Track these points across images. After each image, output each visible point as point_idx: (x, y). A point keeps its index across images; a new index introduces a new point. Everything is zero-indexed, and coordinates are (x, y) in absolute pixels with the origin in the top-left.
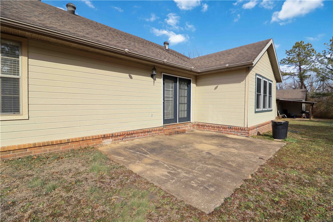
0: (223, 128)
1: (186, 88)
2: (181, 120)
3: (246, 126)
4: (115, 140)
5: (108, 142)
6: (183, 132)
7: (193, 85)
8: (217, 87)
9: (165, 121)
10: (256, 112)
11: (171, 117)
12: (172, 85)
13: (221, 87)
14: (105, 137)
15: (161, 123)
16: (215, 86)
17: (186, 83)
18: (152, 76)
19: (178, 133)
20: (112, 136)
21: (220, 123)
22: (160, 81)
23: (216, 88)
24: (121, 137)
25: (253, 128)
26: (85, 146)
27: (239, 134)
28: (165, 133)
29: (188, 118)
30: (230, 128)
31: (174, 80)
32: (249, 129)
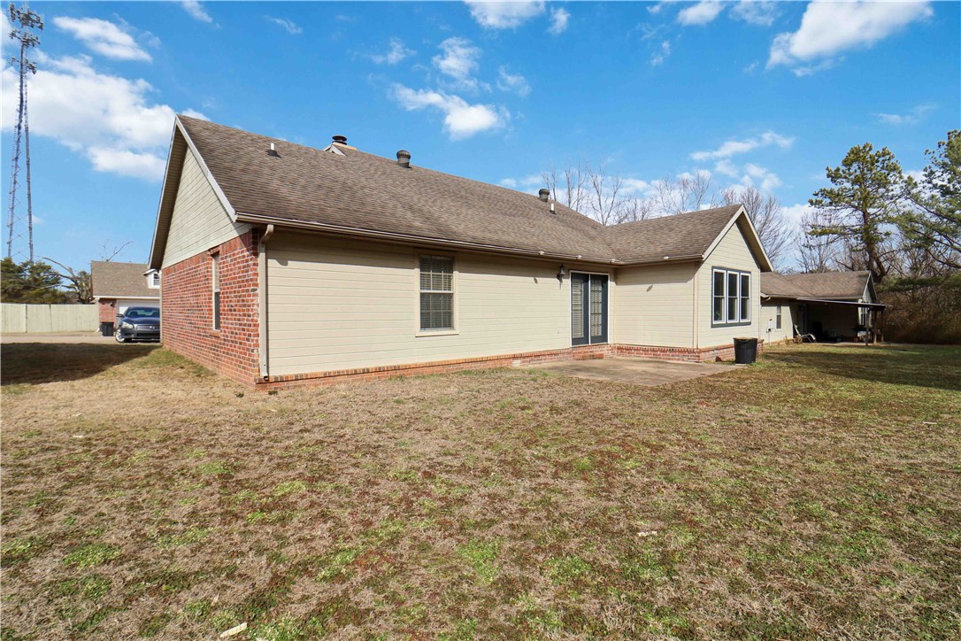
0: (661, 351)
1: (600, 288)
2: (595, 339)
3: (695, 347)
4: (523, 362)
5: (517, 364)
6: (600, 357)
7: (611, 284)
8: (651, 287)
9: (575, 341)
10: (713, 326)
11: (580, 335)
12: (581, 287)
13: (656, 287)
14: (515, 357)
15: (569, 344)
16: (648, 286)
17: (600, 282)
18: (559, 277)
19: (593, 357)
20: (521, 357)
21: (657, 344)
22: (567, 282)
23: (649, 289)
24: (528, 359)
25: (708, 350)
26: (498, 366)
27: (685, 358)
28: (576, 357)
29: (604, 338)
30: (672, 350)
31: (585, 279)
32: (701, 351)
